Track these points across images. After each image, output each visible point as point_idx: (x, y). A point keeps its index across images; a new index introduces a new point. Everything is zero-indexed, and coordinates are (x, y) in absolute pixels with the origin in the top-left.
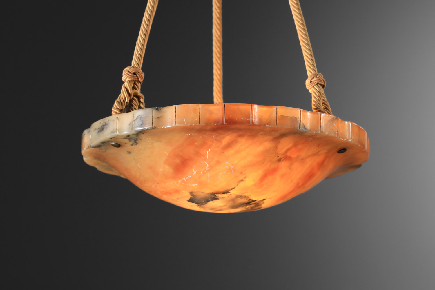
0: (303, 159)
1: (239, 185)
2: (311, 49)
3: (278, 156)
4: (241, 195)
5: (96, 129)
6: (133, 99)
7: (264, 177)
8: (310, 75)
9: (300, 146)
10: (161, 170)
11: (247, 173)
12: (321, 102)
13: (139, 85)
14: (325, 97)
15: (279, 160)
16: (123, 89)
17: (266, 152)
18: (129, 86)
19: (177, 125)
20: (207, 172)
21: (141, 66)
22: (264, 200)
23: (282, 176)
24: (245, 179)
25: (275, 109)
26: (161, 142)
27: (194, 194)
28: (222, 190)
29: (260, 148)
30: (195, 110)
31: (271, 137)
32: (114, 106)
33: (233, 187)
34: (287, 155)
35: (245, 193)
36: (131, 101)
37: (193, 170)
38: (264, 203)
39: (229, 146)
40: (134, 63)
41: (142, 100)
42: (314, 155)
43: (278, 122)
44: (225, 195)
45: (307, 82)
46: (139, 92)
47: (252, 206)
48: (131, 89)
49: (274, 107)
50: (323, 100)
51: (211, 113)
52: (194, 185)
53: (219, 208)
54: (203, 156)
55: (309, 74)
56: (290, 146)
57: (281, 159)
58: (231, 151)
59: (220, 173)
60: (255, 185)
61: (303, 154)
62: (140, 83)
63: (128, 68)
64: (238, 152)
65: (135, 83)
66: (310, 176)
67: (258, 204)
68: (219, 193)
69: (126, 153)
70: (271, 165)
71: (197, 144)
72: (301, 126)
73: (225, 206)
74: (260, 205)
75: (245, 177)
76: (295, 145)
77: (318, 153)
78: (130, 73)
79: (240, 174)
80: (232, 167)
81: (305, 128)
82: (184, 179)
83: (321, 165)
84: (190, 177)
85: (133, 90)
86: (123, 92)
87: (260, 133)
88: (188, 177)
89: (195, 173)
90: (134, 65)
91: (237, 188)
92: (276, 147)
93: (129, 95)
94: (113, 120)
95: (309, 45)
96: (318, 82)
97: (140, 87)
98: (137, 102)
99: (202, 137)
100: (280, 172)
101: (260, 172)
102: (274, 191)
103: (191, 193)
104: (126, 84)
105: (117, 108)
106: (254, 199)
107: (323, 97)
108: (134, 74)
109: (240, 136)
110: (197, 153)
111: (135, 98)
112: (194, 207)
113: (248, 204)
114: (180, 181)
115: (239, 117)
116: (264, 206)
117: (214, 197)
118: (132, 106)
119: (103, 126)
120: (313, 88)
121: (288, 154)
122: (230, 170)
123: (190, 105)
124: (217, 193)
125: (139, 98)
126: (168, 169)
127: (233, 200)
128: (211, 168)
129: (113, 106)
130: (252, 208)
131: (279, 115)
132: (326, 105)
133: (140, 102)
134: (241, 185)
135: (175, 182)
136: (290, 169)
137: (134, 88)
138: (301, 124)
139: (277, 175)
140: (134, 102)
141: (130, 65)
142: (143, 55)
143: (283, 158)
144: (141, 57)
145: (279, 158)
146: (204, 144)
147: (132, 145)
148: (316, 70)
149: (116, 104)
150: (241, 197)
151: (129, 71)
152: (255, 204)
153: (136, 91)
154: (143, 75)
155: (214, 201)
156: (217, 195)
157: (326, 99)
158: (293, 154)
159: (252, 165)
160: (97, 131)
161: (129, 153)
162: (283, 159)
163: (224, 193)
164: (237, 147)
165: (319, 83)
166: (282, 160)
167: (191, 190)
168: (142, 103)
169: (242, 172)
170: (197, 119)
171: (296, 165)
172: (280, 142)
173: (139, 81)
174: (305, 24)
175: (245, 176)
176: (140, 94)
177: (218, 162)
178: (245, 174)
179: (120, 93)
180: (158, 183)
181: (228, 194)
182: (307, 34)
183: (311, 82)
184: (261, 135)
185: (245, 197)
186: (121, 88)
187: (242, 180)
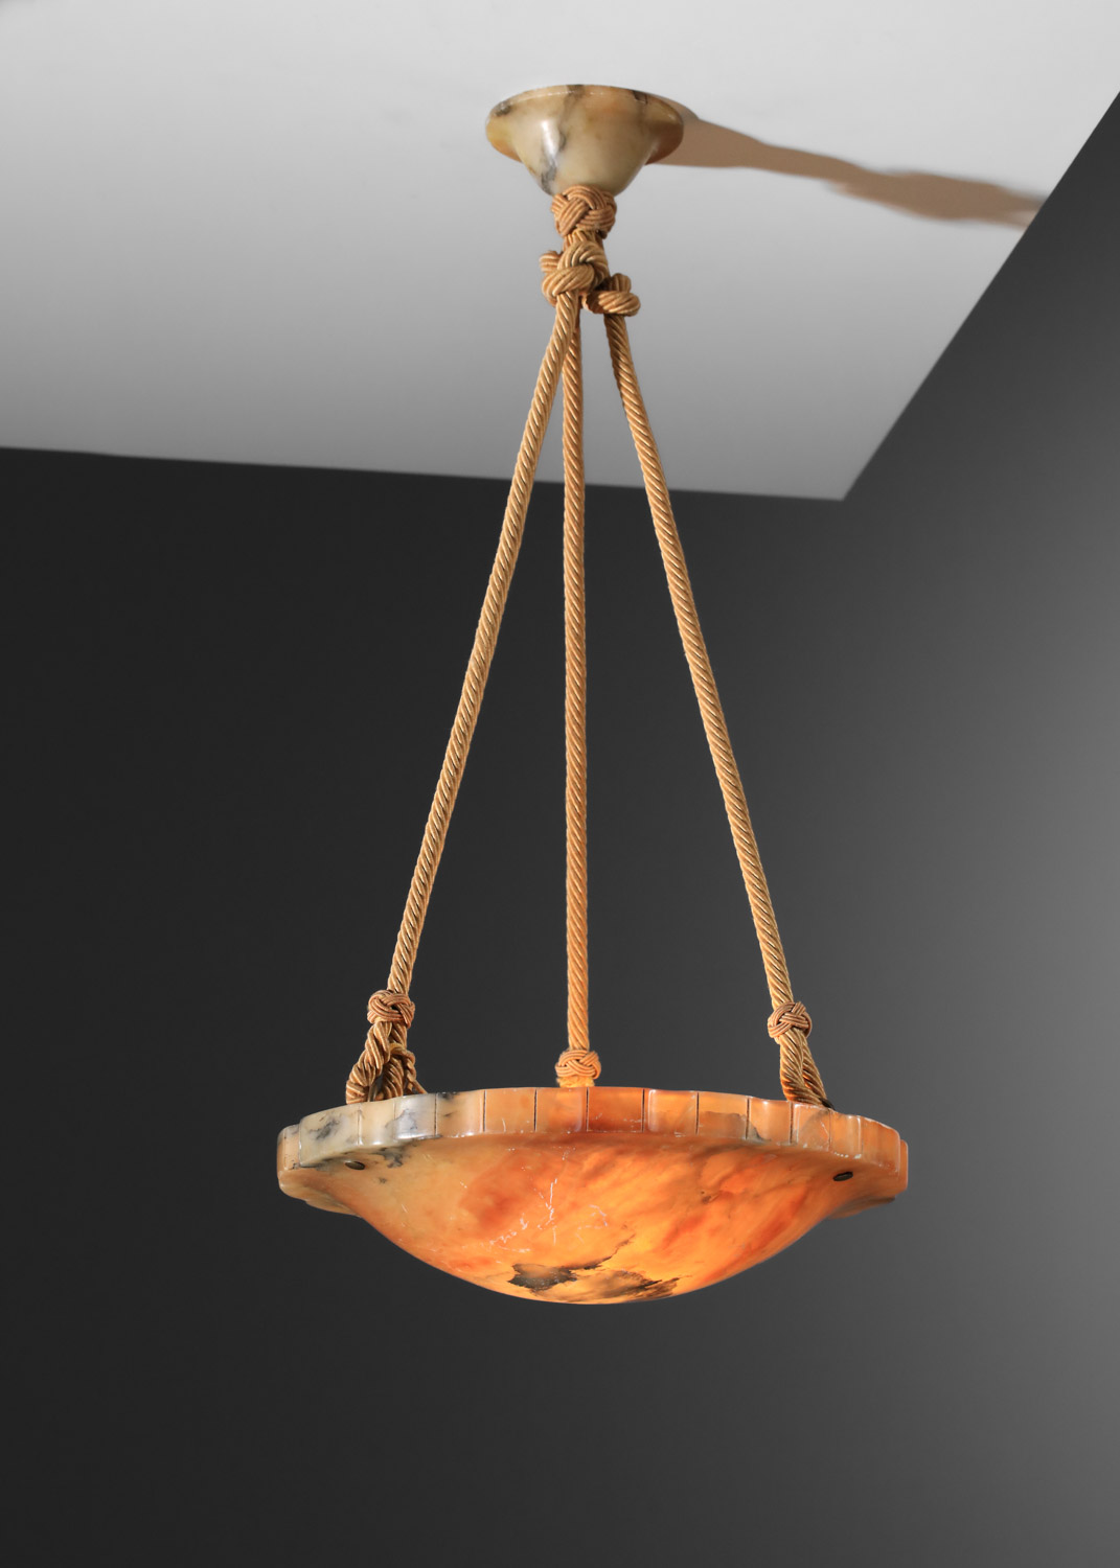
0: (756, 1196)
1: (618, 1252)
2: (781, 948)
3: (703, 1193)
4: (625, 1270)
5: (311, 1130)
6: (391, 1062)
7: (674, 1233)
8: (777, 1006)
9: (750, 1171)
10: (452, 1218)
11: (635, 1227)
12: (800, 1069)
13: (405, 1031)
14: (809, 1054)
15: (706, 1200)
16: (369, 1041)
17: (677, 1184)
18: (382, 1033)
19: (487, 1130)
20: (551, 1225)
21: (407, 988)
22: (677, 1279)
23: (713, 1232)
24: (631, 1240)
25: (694, 1097)
26: (452, 1162)
27: (524, 1269)
28: (584, 1262)
29: (665, 1177)
30: (524, 1101)
31: (687, 1156)
32: (351, 1079)
33: (608, 1255)
34: (721, 1189)
35: (633, 1267)
36: (387, 1066)
37: (522, 1221)
38: (675, 1285)
39: (597, 1172)
40: (392, 982)
41: (410, 1065)
42: (782, 1186)
43: (699, 1125)
44: (590, 1272)
45: (771, 1021)
46: (402, 1047)
47: (650, 1292)
48: (387, 1041)
49: (692, 1094)
50: (805, 1062)
51: (559, 1106)
52: (522, 1251)
53: (579, 1297)
54: (543, 1192)
55: (775, 1003)
56: (728, 1170)
58: (601, 1184)
59: (580, 1228)
60: (654, 1251)
61: (757, 1186)
62: (406, 1025)
63: (378, 994)
64: (617, 1184)
65: (394, 1027)
66: (776, 1228)
67: (661, 1288)
68: (577, 1267)
69: (377, 1181)
70: (687, 1210)
71: (529, 1168)
72: (750, 1133)
73: (591, 1292)
74: (668, 1290)
75: (633, 1236)
76: (739, 1169)
77: (789, 1182)
78: (385, 1005)
79: (622, 1229)
80: (605, 1215)
81: (758, 1136)
82: (502, 1237)
83: (799, 1206)
84: (515, 1234)
85: (391, 1042)
86: (369, 1047)
87: (663, 1148)
88: (509, 1233)
89: (525, 1226)
90: (393, 986)
91: (615, 1257)
92: (698, 1175)
93: (383, 1054)
94: (351, 1116)
95: (775, 940)
96: (794, 1022)
97: (405, 1035)
98: (399, 1070)
99: (539, 1155)
100: (707, 1225)
101: (666, 1225)
102: (697, 1262)
103: (517, 1267)
104: (375, 1029)
105: (357, 1084)
106: (654, 1279)
107: (805, 1055)
108: (394, 1007)
109: (621, 1153)
110: (530, 1187)
111: (395, 1060)
112: (524, 1293)
113: (642, 1287)
114: (492, 1242)
115: (617, 1116)
116: (677, 1290)
117: (566, 1274)
118: (390, 1078)
119: (328, 1125)
120: (782, 1036)
121: (724, 1187)
122: (599, 1221)
123: (515, 1089)
124: (573, 1268)
125: (403, 1060)
126: (467, 1218)
127: (608, 1281)
128: (559, 1216)
129: (348, 1077)
130: (649, 1295)
131: (703, 1108)
132: (811, 1073)
133: (406, 1068)
134: (625, 1250)
135: (482, 1244)
136: (729, 1217)
137: (392, 1038)
138: (750, 1130)
139: (702, 1231)
140: (393, 1069)
142: (411, 965)
143: (713, 1195)
144: (408, 969)
145: (705, 1195)
146: (543, 1169)
147: (391, 1164)
148: (791, 996)
149: (354, 1073)
150: (625, 1275)
151: (382, 1003)
152: (656, 1287)
153: (399, 1045)
154: (413, 1009)
155: (567, 1283)
156: (573, 1272)
157: (811, 1061)
158: (736, 1187)
159: (647, 1211)
160: (313, 1135)
161: (383, 1181)
162: (712, 1198)
163: (587, 1267)
164: (615, 1174)
165: (797, 1024)
166: (710, 1200)
167: (515, 1260)
168: (411, 1071)
169: (625, 1226)
170: (529, 1121)
171: (741, 1209)
172: (706, 1163)
173: (403, 1023)
175: (632, 1233)
176: (405, 1052)
177: (574, 1206)
178: (631, 1230)
180: (444, 1245)
181: (596, 1268)
183: (779, 1022)
184: (664, 1151)
185: (634, 1274)
187: (626, 1242)
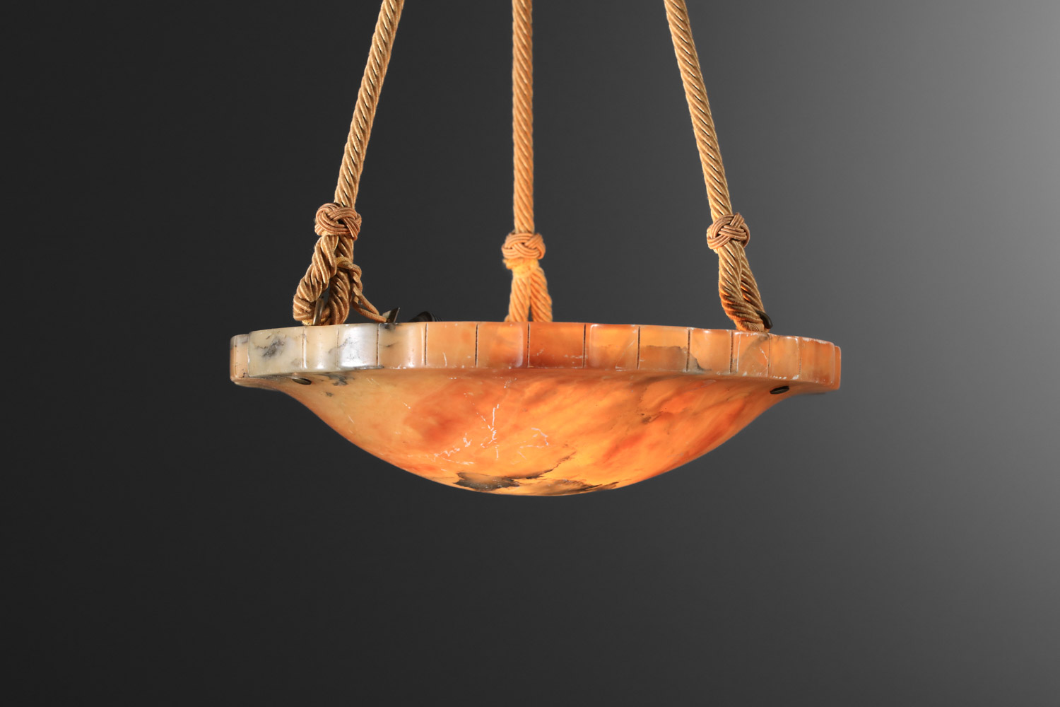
0: (695, 414)
1: (560, 466)
2: (720, 160)
3: (643, 414)
4: (566, 479)
5: (258, 347)
6: (338, 276)
7: (614, 450)
8: (716, 218)
9: (690, 394)
10: (397, 433)
11: (576, 446)
12: (739, 281)
13: (351, 244)
14: (747, 265)
15: (646, 421)
16: (316, 255)
17: (618, 408)
18: (329, 248)
19: (428, 365)
20: (493, 444)
21: (354, 201)
22: (615, 483)
23: (652, 446)
24: (573, 456)
25: (636, 332)
26: (395, 386)
27: (468, 476)
28: (526, 474)
29: (606, 402)
30: (466, 336)
31: (629, 383)
32: (298, 294)
33: (549, 468)
34: (661, 411)
35: (575, 476)
36: (333, 280)
37: (465, 440)
38: (615, 486)
39: (538, 399)
40: (339, 195)
41: (357, 278)
42: (720, 403)
43: (640, 360)
44: (533, 481)
45: (710, 232)
46: (349, 260)
47: (591, 491)
48: (334, 256)
49: (634, 328)
50: (744, 273)
51: (500, 341)
52: (466, 463)
54: (485, 415)
55: (714, 215)
56: (669, 394)
57: (650, 418)
58: (542, 409)
59: (522, 447)
60: (595, 464)
61: (696, 405)
62: (353, 238)
63: (325, 208)
64: (557, 409)
65: (341, 241)
66: (711, 437)
67: (601, 489)
68: (520, 477)
69: (324, 394)
70: (628, 430)
71: (471, 394)
72: (690, 365)
75: (574, 453)
76: (679, 393)
77: (727, 399)
78: (332, 220)
79: (563, 447)
80: (546, 436)
81: (699, 367)
82: (446, 452)
83: (736, 416)
84: (458, 450)
85: (337, 256)
86: (317, 262)
87: (604, 377)
88: (453, 449)
89: (468, 444)
90: (340, 199)
91: (556, 469)
92: (639, 399)
93: (329, 268)
94: (296, 339)
95: (714, 150)
96: (732, 236)
97: (352, 248)
98: (345, 284)
99: (481, 383)
100: (647, 441)
101: (606, 443)
102: (636, 470)
103: (460, 474)
104: (322, 243)
105: (304, 300)
106: (594, 484)
107: (743, 266)
108: (341, 221)
109: (562, 382)
110: (473, 411)
111: (342, 274)
113: (581, 491)
114: (436, 455)
115: (559, 353)
117: (508, 483)
118: (337, 292)
119: (274, 344)
120: (721, 249)
121: (664, 409)
122: (541, 441)
123: (456, 324)
124: (515, 478)
125: (350, 273)
126: (411, 434)
127: (549, 488)
128: (501, 437)
129: (295, 292)
131: (643, 344)
132: (749, 285)
133: (352, 281)
134: (566, 464)
135: (427, 456)
136: (668, 434)
137: (339, 252)
138: (691, 361)
139: (642, 447)
140: (340, 283)
141: (331, 199)
142: (358, 178)
143: (653, 416)
144: (355, 182)
145: (644, 416)
146: (486, 395)
147: (336, 384)
148: (730, 208)
149: (301, 290)
150: (566, 482)
151: (328, 217)
152: (596, 489)
153: (345, 259)
154: (359, 222)
155: (510, 488)
156: (515, 480)
157: (749, 273)
158: (676, 408)
159: (588, 432)
160: (261, 352)
161: (329, 394)
162: (653, 418)
163: (529, 477)
164: (556, 401)
165: (735, 237)
166: (650, 420)
167: (460, 469)
168: (357, 284)
169: (567, 445)
170: (470, 357)
171: (680, 426)
172: (646, 389)
173: (349, 236)
174: (707, 102)
175: (573, 451)
176: (352, 266)
177: (516, 428)
178: (573, 448)
179: (311, 262)
180: (391, 452)
181: (538, 478)
182: (713, 126)
183: (718, 235)
184: (605, 380)
185: (575, 482)
186: (313, 251)
187: (567, 458)
